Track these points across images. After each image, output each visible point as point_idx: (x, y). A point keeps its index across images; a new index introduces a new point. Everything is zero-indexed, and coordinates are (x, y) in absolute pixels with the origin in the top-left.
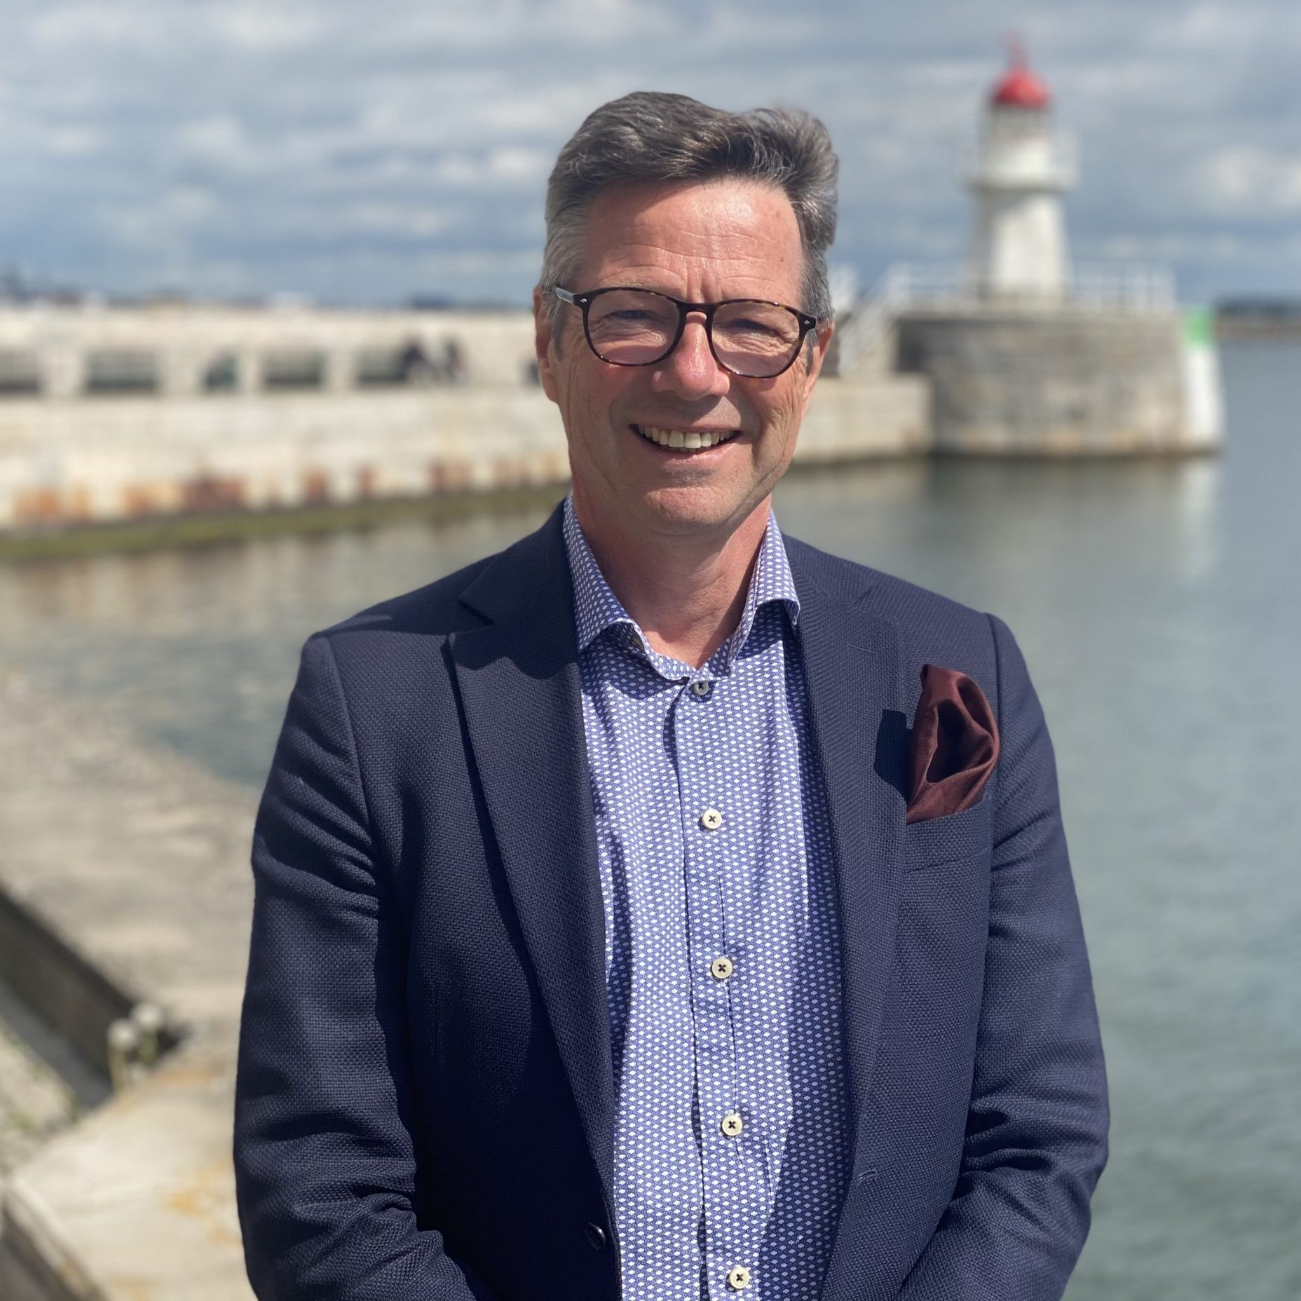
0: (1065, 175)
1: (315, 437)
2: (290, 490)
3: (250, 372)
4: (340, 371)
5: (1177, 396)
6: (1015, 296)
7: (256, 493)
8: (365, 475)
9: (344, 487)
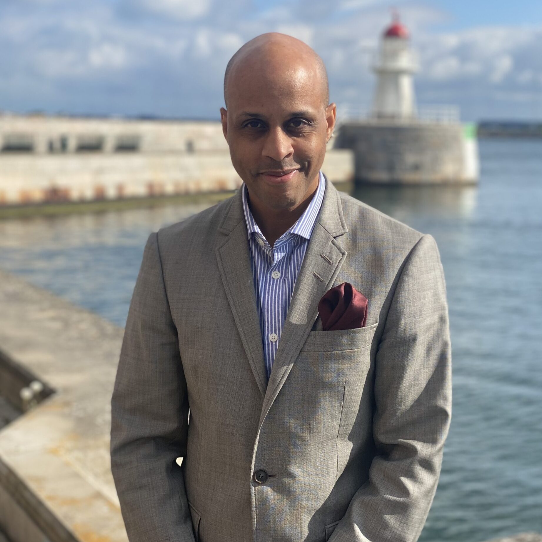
1: (100, 171)
2: (89, 193)
5: (460, 160)
7: (75, 194)
8: (120, 188)
9: (111, 193)
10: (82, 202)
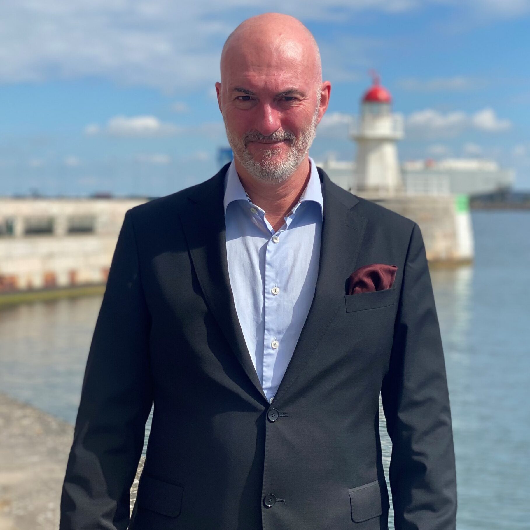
0: (399, 134)
1: (50, 256)
2: (38, 282)
3: (19, 228)
4: (61, 227)
5: (453, 235)
6: (377, 189)
7: (22, 283)
8: (73, 274)
9: (63, 280)
10: (30, 289)
